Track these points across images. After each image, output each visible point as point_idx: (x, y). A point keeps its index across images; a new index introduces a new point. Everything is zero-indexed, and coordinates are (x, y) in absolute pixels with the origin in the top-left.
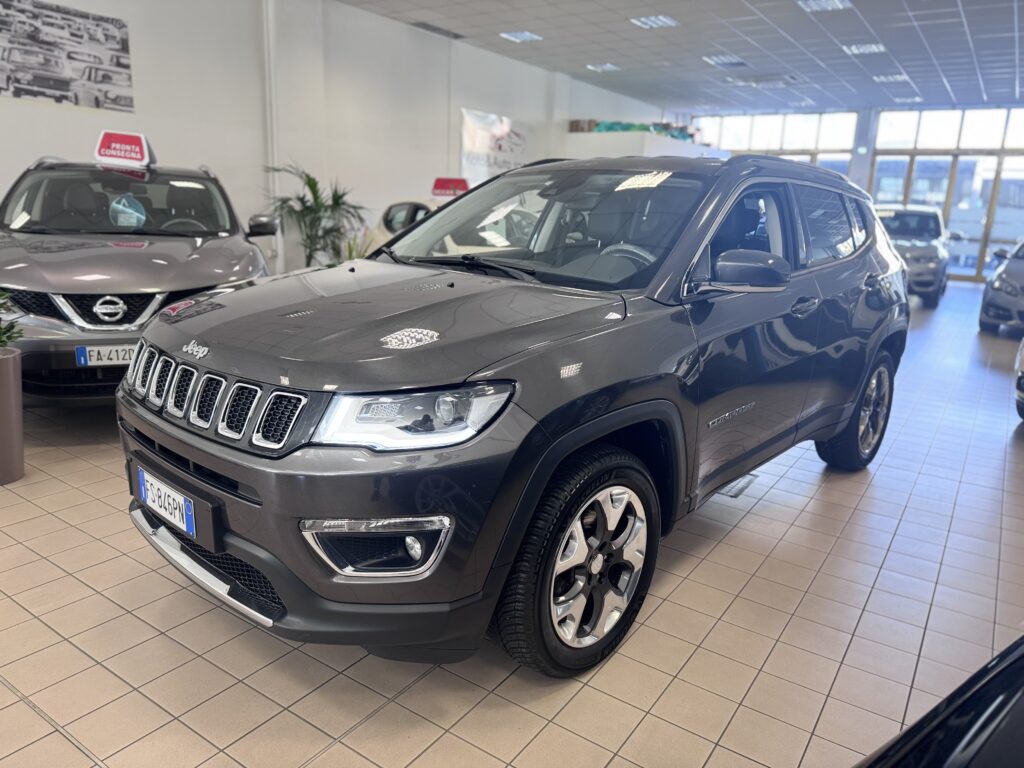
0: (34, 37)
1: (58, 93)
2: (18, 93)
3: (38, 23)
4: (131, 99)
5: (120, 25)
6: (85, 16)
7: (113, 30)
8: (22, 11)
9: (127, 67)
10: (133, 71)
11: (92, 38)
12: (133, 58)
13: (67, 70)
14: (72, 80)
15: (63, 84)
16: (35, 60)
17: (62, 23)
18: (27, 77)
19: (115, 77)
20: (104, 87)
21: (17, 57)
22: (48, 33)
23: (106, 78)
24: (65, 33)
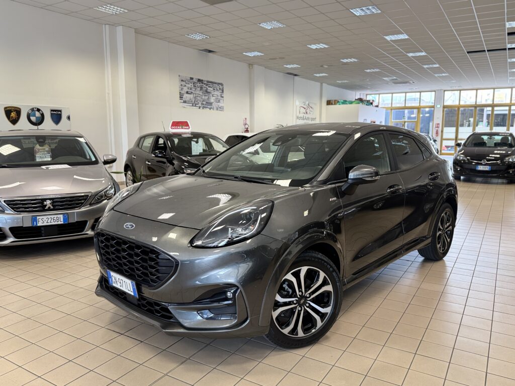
0: (206, 91)
1: (210, 107)
2: (203, 108)
3: (207, 87)
4: (223, 107)
5: (222, 85)
6: (216, 83)
7: (221, 87)
8: (205, 84)
9: (223, 97)
10: (225, 98)
11: (217, 90)
12: (224, 95)
13: (212, 100)
14: (213, 102)
15: (211, 104)
16: (206, 97)
17: (211, 86)
18: (204, 103)
19: (221, 100)
20: (219, 104)
21: (203, 97)
22: (210, 89)
23: (219, 102)
24: (212, 89)
